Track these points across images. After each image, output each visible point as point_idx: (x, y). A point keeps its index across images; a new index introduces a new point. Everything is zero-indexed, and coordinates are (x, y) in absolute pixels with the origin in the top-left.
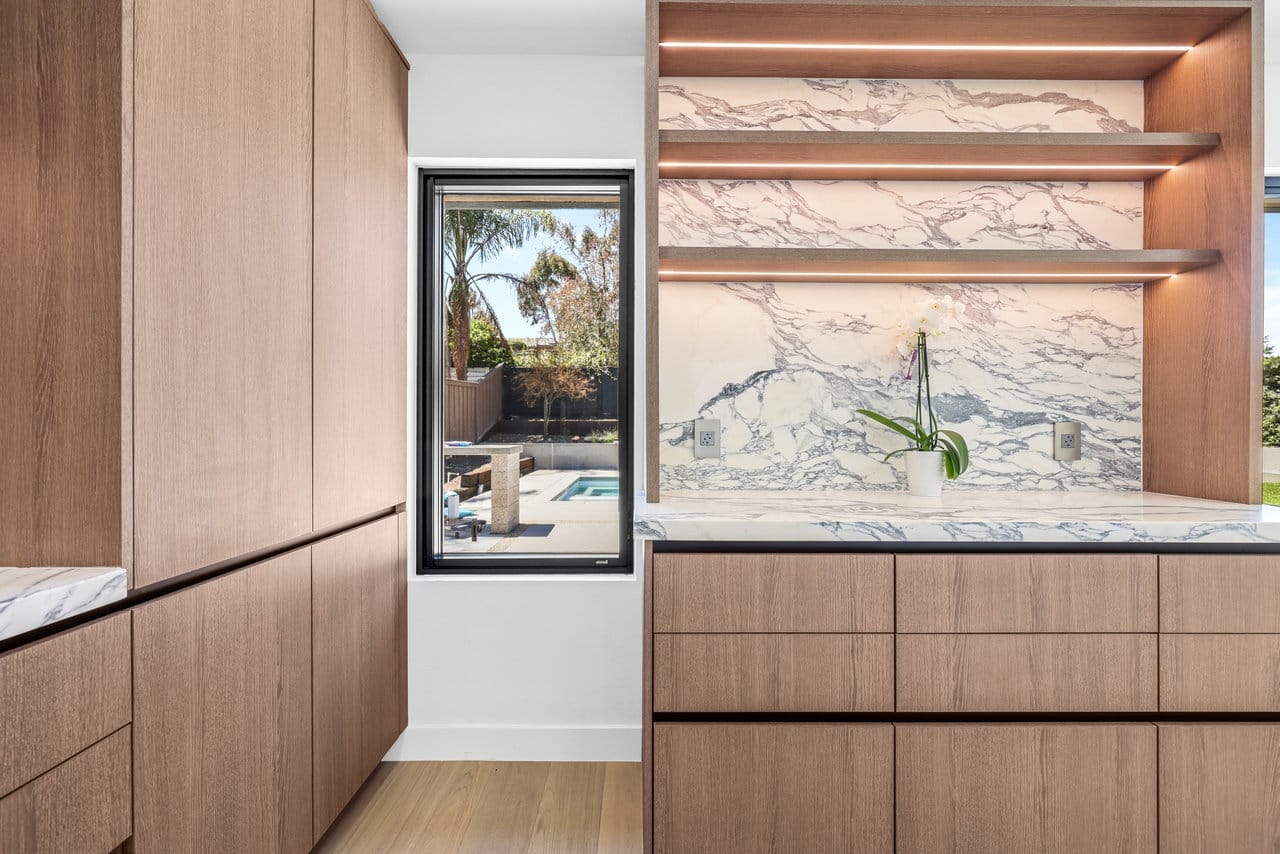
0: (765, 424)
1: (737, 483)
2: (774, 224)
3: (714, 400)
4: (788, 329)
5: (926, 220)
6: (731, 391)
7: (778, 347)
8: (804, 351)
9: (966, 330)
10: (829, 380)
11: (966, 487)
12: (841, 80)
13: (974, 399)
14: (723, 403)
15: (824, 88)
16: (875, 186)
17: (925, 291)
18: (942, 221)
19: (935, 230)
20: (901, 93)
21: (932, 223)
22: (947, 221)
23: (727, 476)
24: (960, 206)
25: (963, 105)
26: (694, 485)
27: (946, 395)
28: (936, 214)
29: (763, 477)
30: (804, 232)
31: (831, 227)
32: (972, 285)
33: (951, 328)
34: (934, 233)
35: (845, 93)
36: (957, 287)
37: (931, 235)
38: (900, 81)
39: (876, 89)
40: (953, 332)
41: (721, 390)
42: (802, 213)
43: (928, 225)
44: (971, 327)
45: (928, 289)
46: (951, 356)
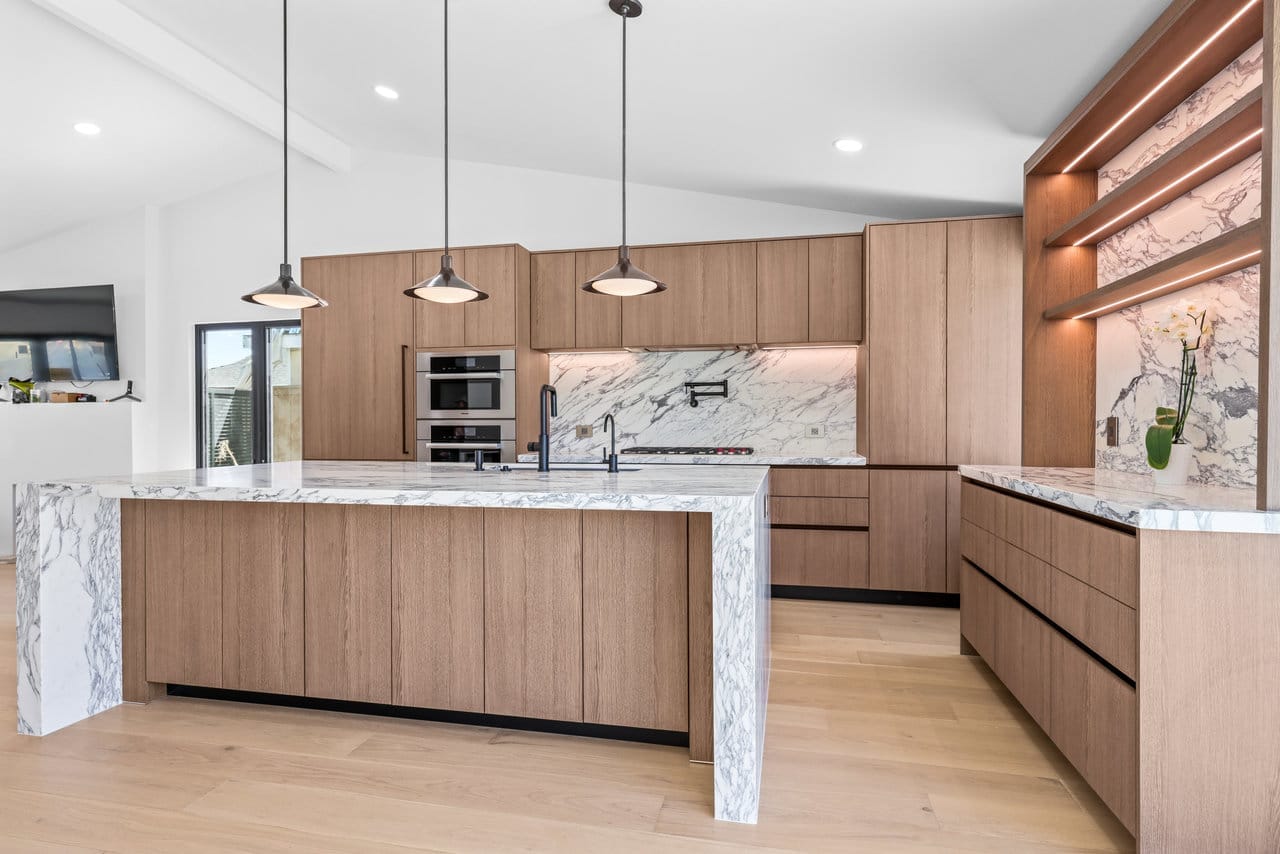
0: (1136, 420)
1: (1123, 467)
2: (1141, 256)
3: (1117, 402)
4: (1147, 341)
5: (1220, 212)
6: (1123, 394)
7: (1143, 357)
8: (1153, 358)
9: (1245, 319)
10: (1165, 381)
11: (1245, 486)
12: (1173, 112)
13: (1250, 391)
14: (1120, 403)
15: (1164, 124)
16: (1190, 196)
17: (1219, 286)
18: (1229, 210)
19: (1226, 220)
20: (1205, 96)
21: (1224, 215)
22: (1233, 208)
23: (1120, 461)
24: (1243, 188)
25: (1246, 78)
26: (1109, 466)
27: (1231, 388)
28: (1226, 205)
29: (1135, 463)
30: (1155, 256)
31: (1166, 245)
32: (1249, 269)
33: (1236, 318)
34: (1225, 224)
35: (1174, 122)
36: (1238, 274)
37: (1223, 226)
38: (1205, 86)
39: (1192, 104)
40: (1237, 323)
41: (1119, 395)
42: (1154, 241)
43: (1222, 218)
44: (1248, 314)
45: (1220, 282)
46: (1236, 346)
